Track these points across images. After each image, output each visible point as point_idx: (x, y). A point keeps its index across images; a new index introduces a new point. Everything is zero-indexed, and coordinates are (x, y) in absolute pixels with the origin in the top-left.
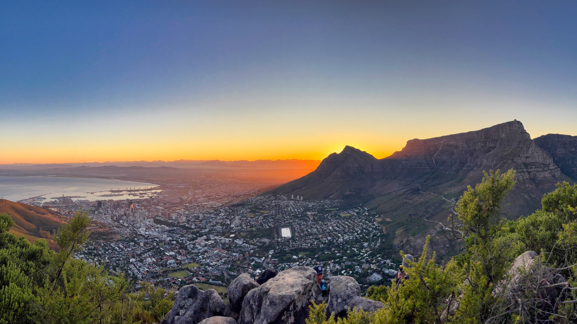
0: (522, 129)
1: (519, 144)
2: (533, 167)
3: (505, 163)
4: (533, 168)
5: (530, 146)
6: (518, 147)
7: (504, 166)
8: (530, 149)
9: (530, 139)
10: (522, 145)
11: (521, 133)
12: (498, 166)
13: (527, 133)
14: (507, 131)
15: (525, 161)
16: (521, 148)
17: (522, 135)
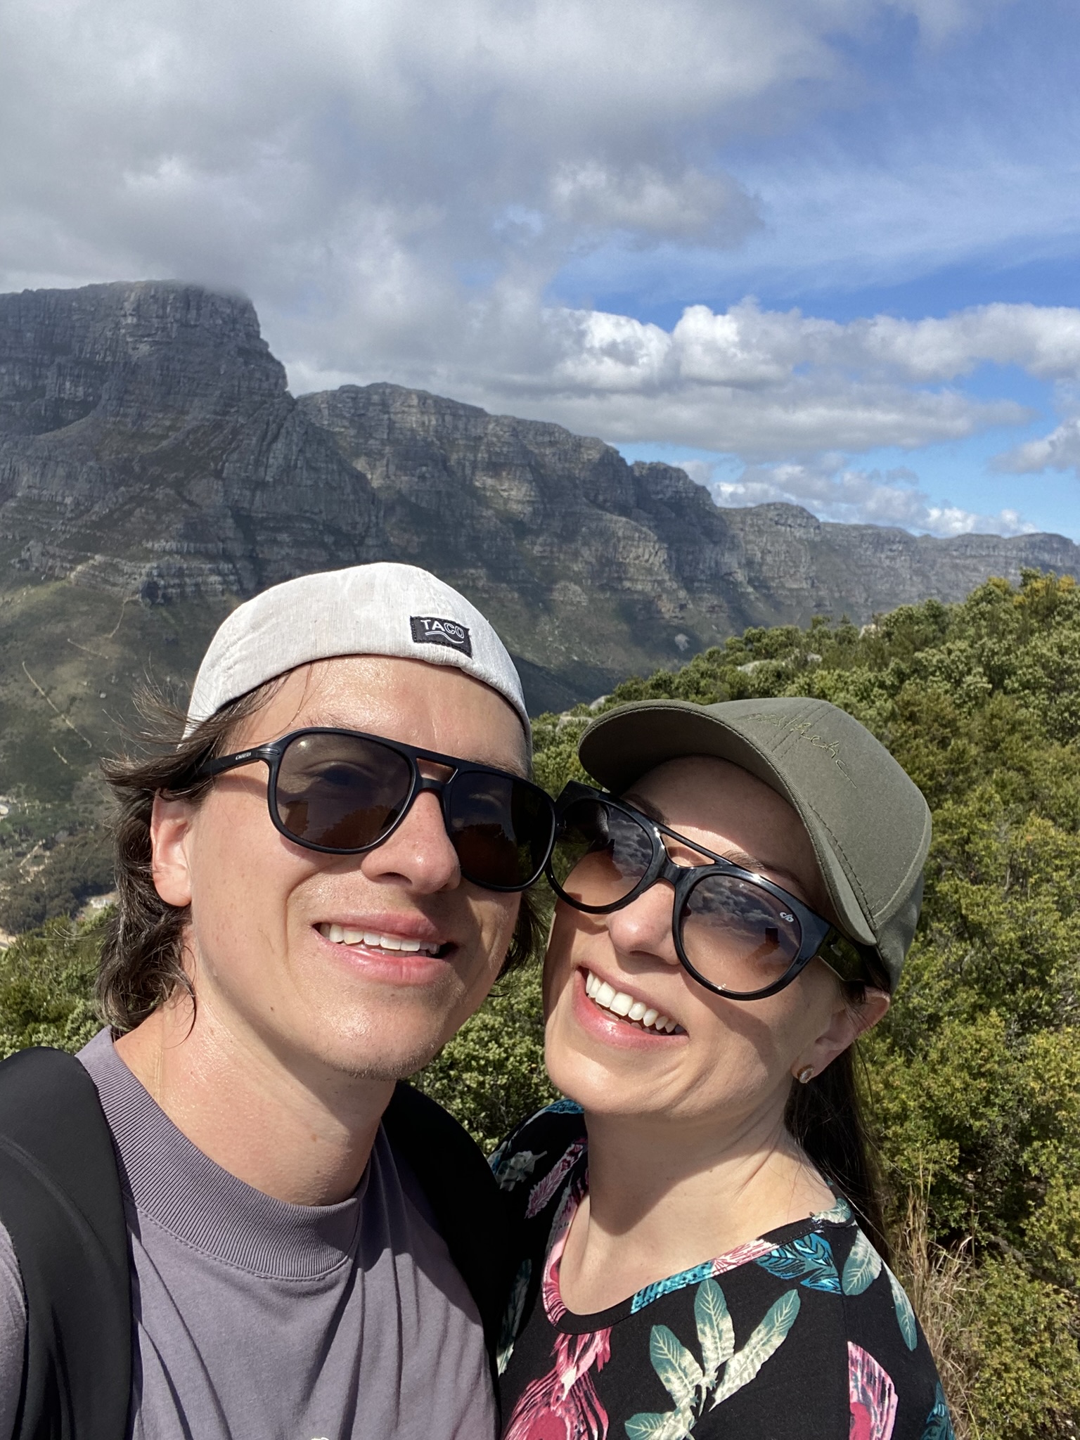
0: (248, 335)
1: (225, 413)
2: (284, 537)
3: (139, 500)
4: (281, 544)
5: (283, 431)
6: (218, 426)
7: (130, 513)
8: (279, 446)
9: (287, 396)
10: (241, 420)
11: (241, 351)
12: (96, 508)
13: (270, 358)
14: (164, 329)
15: (246, 505)
16: (235, 432)
17: (246, 363)
